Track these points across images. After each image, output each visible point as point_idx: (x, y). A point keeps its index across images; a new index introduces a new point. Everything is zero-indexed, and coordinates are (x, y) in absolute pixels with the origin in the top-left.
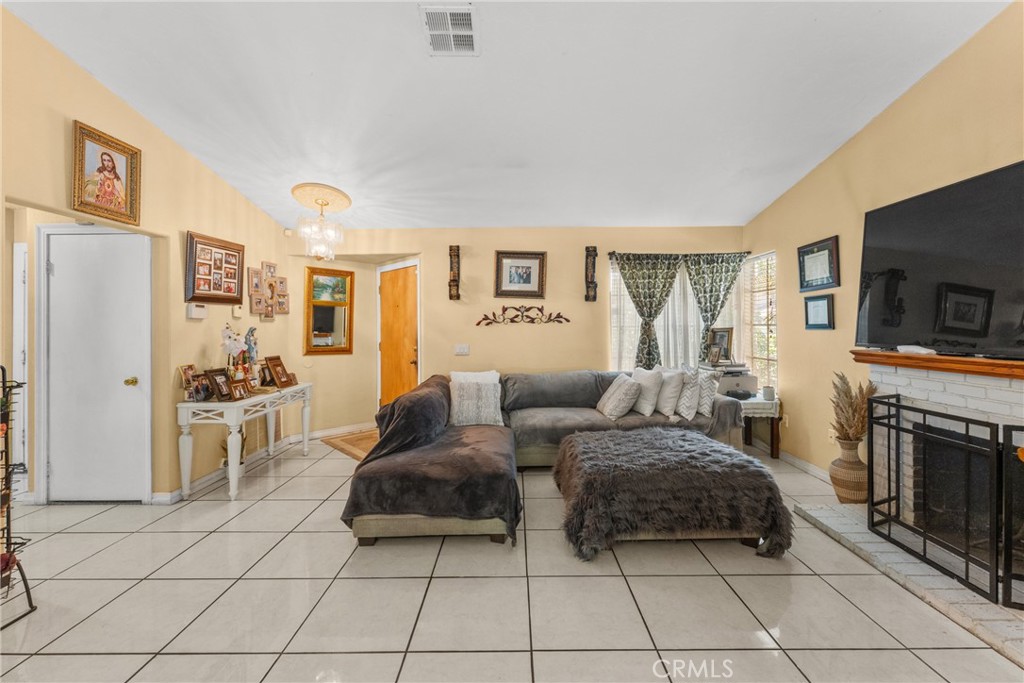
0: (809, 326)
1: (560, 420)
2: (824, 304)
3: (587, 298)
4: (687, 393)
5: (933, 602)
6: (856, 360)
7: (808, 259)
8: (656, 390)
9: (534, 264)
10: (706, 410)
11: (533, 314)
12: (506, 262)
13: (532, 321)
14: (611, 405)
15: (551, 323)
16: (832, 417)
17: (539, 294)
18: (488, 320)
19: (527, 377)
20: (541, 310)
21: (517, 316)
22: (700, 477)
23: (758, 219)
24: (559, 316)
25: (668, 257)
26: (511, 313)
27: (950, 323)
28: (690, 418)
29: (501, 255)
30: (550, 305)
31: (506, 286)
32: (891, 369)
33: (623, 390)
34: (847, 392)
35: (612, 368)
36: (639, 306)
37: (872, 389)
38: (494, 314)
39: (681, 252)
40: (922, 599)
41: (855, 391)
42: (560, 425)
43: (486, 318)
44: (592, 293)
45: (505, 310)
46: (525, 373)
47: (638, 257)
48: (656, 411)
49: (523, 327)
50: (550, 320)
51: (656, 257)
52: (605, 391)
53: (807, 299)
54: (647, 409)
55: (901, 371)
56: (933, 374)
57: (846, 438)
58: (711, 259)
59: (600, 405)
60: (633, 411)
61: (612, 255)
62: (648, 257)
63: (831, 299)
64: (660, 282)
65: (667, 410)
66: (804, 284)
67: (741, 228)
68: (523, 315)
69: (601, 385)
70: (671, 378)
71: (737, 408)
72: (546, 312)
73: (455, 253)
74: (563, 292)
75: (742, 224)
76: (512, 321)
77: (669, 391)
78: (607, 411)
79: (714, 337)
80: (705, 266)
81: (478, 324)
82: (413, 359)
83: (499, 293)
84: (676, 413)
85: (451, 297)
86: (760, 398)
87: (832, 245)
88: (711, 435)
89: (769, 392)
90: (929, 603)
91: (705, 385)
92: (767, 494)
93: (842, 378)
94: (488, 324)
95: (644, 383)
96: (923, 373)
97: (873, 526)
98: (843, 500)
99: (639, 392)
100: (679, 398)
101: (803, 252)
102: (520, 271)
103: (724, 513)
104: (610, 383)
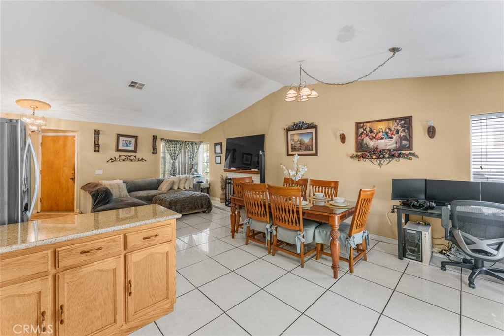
0: (216, 163)
1: (149, 193)
2: (219, 158)
3: (153, 153)
4: (187, 182)
6: (225, 171)
7: (216, 146)
8: (178, 182)
9: (133, 140)
10: (192, 187)
11: (132, 158)
12: (121, 139)
13: (132, 161)
14: (164, 187)
15: (139, 162)
16: (220, 185)
17: (135, 151)
18: (112, 160)
19: (132, 181)
20: (135, 157)
21: (125, 159)
22: (195, 198)
23: (205, 133)
24: (142, 159)
25: (180, 141)
26: (123, 158)
27: (245, 162)
28: (188, 189)
29: (119, 136)
30: (139, 155)
31: (120, 147)
33: (168, 183)
34: (223, 178)
35: (161, 177)
36: (171, 156)
37: (227, 177)
38: (115, 158)
39: (184, 140)
41: (224, 178)
42: (149, 195)
43: (111, 159)
44: (155, 151)
45: (120, 156)
46: (132, 180)
47: (171, 141)
48: (178, 188)
49: (128, 163)
50: (139, 160)
51: (177, 141)
52: (161, 184)
53: (216, 157)
54: (176, 188)
56: (236, 173)
57: (223, 189)
58: (192, 143)
59: (160, 188)
60: (171, 189)
61: (162, 139)
62: (174, 141)
63: (220, 157)
64: (178, 149)
65: (182, 188)
66: (215, 153)
67: (200, 134)
68: (128, 159)
69: (160, 182)
70: (183, 178)
71: (200, 185)
72: (137, 158)
73: (97, 133)
74: (144, 151)
75: (201, 133)
76: (123, 161)
77: (182, 182)
78: (163, 190)
79: (193, 166)
80: (191, 145)
81: (108, 162)
82: (72, 177)
83: (118, 150)
84: (184, 188)
85: (95, 151)
86: (205, 183)
87: (221, 144)
88: (194, 191)
89: (207, 180)
91: (192, 180)
92: (208, 200)
93: (222, 176)
94: (112, 162)
95: (175, 180)
96: (234, 173)
97: (226, 205)
98: (221, 203)
99: (173, 183)
100: (185, 184)
101: (216, 144)
102: (127, 142)
103: (200, 205)
104: (163, 181)
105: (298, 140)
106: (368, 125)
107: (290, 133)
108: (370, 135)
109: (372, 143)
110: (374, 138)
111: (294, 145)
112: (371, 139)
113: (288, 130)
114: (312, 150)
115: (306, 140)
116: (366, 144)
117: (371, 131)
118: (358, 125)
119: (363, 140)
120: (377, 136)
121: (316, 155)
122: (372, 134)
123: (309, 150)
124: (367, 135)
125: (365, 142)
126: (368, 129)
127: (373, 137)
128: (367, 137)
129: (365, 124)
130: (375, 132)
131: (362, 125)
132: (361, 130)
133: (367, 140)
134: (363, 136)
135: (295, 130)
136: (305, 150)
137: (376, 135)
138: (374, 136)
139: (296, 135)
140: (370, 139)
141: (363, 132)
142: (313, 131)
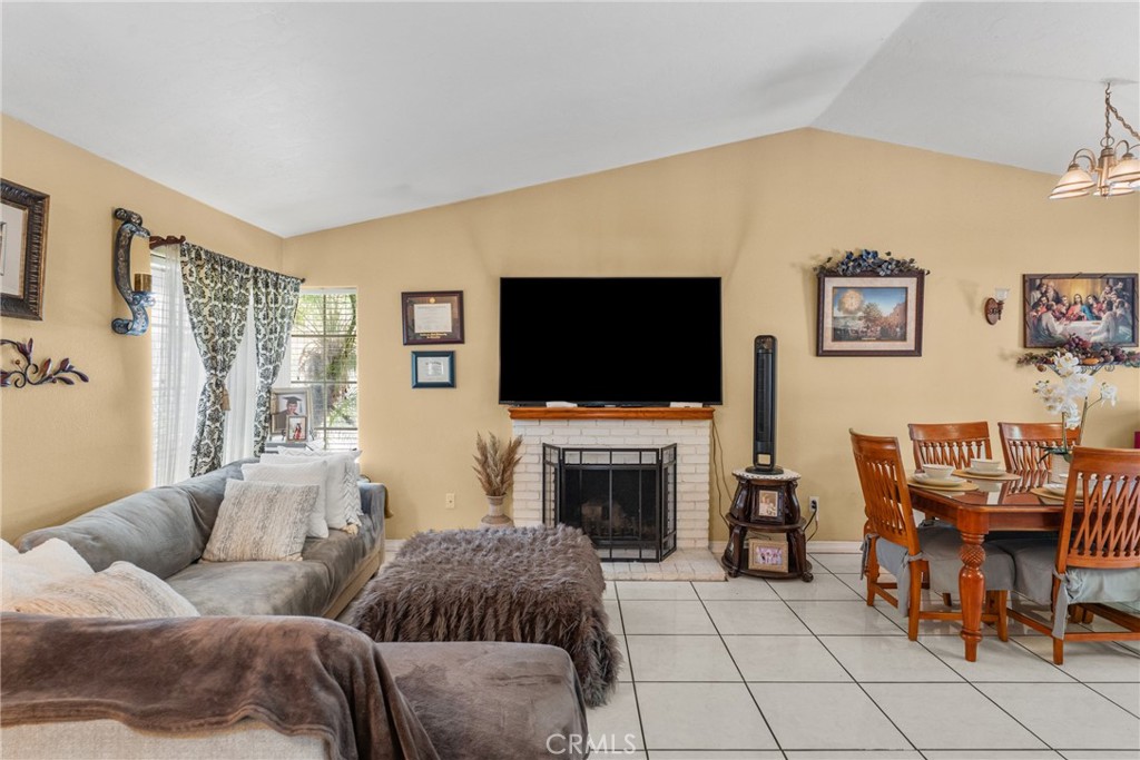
0: (419, 384)
2: (442, 360)
3: (118, 326)
5: (653, 578)
6: (512, 418)
7: (419, 307)
13: (3, 382)
15: (47, 385)
17: (27, 307)
24: (65, 367)
25: (240, 267)
32: (536, 423)
40: (645, 580)
47: (210, 257)
50: (45, 377)
51: (229, 263)
53: (417, 354)
55: (543, 423)
62: (221, 260)
63: (452, 356)
66: (411, 338)
67: (281, 239)
72: (37, 356)
80: (273, 291)
90: (651, 580)
96: (564, 423)
101: (411, 297)
105: (859, 309)
106: (1052, 283)
107: (831, 283)
108: (1055, 307)
109: (1060, 329)
110: (1064, 315)
111: (842, 322)
112: (1058, 319)
113: (823, 273)
114: (904, 338)
115: (887, 309)
116: (1048, 329)
117: (1058, 300)
118: (1030, 283)
119: (1040, 319)
120: (1070, 312)
121: (917, 352)
122: (1060, 306)
123: (894, 339)
124: (1049, 308)
125: (1044, 323)
126: (1051, 294)
127: (1061, 313)
128: (1050, 314)
129: (1044, 281)
130: (1065, 301)
131: (1038, 282)
132: (1037, 295)
133: (1048, 319)
134: (1042, 309)
135: (853, 275)
136: (878, 340)
137: (1067, 310)
138: (1064, 310)
139: (851, 292)
140: (1055, 317)
141: (1040, 300)
142: (911, 283)
